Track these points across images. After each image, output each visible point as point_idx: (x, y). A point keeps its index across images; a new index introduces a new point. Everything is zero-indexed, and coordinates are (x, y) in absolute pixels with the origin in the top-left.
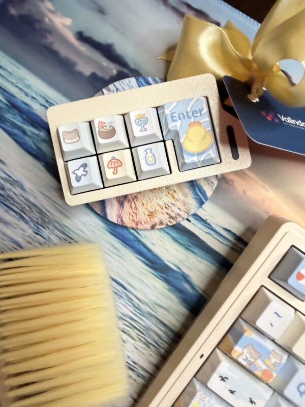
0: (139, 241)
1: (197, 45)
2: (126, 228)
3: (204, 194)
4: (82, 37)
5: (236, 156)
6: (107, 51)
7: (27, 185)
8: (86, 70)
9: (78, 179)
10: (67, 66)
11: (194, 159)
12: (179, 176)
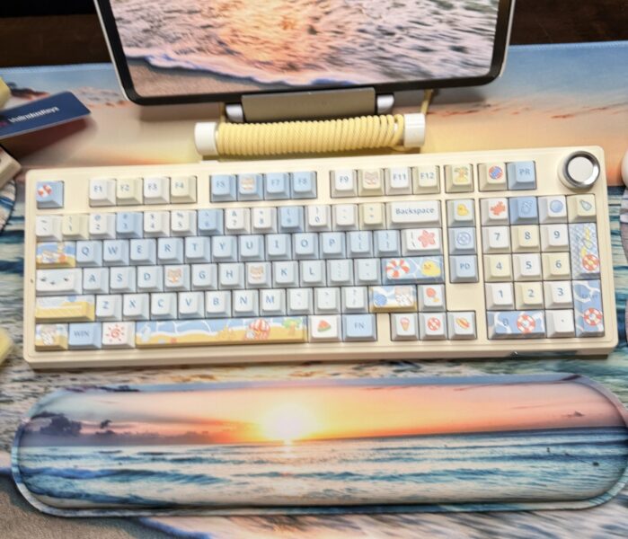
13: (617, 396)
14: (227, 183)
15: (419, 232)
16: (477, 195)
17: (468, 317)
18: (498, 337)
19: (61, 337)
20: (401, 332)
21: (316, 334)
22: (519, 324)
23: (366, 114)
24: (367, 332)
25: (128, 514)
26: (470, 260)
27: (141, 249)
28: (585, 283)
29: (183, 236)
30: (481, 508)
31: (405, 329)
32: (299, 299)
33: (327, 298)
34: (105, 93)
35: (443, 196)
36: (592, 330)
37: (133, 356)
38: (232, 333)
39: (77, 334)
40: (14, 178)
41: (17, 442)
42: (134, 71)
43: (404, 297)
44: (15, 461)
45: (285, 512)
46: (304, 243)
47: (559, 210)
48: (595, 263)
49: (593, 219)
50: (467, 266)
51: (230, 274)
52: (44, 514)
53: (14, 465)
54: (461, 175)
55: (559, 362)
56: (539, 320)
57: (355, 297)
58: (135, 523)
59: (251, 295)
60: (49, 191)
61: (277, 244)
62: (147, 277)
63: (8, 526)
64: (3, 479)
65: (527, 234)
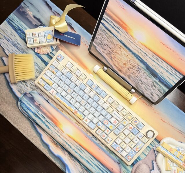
0: (40, 56)
1: (52, 22)
2: (38, 53)
3: (53, 49)
4: (34, 17)
5: (57, 41)
6: (39, 20)
7: (21, 45)
8: (34, 23)
9: (29, 42)
10: (31, 22)
11: (49, 40)
12: (47, 44)
14: (91, 83)
15: (115, 120)
16: (130, 122)
17: (110, 140)
18: (112, 146)
19: (43, 84)
20: (97, 132)
21: (84, 120)
22: (117, 148)
24: (92, 128)
25: (32, 121)
26: (119, 131)
27: (68, 81)
28: (133, 151)
29: (76, 85)
30: (86, 168)
32: (86, 113)
33: (91, 116)
35: (125, 117)
36: (127, 159)
37: (53, 97)
38: (71, 108)
39: (46, 86)
41: (24, 95)
42: (92, 47)
43: (103, 128)
44: (21, 97)
45: (56, 142)
46: (95, 104)
47: (140, 137)
48: (138, 150)
49: (145, 143)
50: (117, 132)
51: (79, 99)
52: (19, 109)
54: (130, 117)
55: (119, 159)
56: (121, 150)
57: (95, 120)
58: (32, 124)
59: (79, 105)
60: (60, 58)
62: (65, 87)
63: (12, 106)
64: (17, 98)
65: (132, 136)
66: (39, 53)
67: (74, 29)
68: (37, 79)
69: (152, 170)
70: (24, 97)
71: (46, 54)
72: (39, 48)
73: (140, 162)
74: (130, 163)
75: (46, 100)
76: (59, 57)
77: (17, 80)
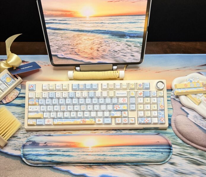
3: (19, 89)
11: (10, 83)
12: (10, 87)
13: (168, 139)
14: (76, 86)
15: (122, 99)
16: (136, 90)
17: (133, 119)
18: (140, 124)
19: (35, 122)
20: (117, 122)
21: (97, 122)
22: (145, 121)
23: (110, 70)
24: (109, 122)
25: (50, 165)
26: (134, 106)
28: (161, 112)
29: (65, 98)
30: (135, 164)
31: (119, 122)
32: (93, 114)
33: (100, 114)
34: (44, 63)
35: (128, 91)
36: (162, 122)
37: (52, 127)
38: (77, 122)
39: (38, 121)
40: (21, 83)
41: (22, 148)
43: (118, 114)
44: (22, 153)
45: (89, 164)
46: (95, 101)
47: (155, 94)
48: (163, 107)
49: (163, 97)
50: (133, 107)
51: (77, 108)
52: (29, 165)
53: (22, 154)
54: (132, 86)
56: (150, 120)
57: (107, 114)
58: (52, 168)
59: (82, 113)
60: (32, 87)
61: (88, 101)
62: (56, 108)
63: (20, 169)
64: (18, 157)
65: (147, 100)
66: (8, 102)
67: (26, 61)
68: (25, 125)
69: (188, 115)
70: (25, 148)
71: (16, 98)
72: (5, 98)
73: (173, 119)
74: (167, 125)
75: (47, 136)
76: (30, 87)
77: (5, 139)
